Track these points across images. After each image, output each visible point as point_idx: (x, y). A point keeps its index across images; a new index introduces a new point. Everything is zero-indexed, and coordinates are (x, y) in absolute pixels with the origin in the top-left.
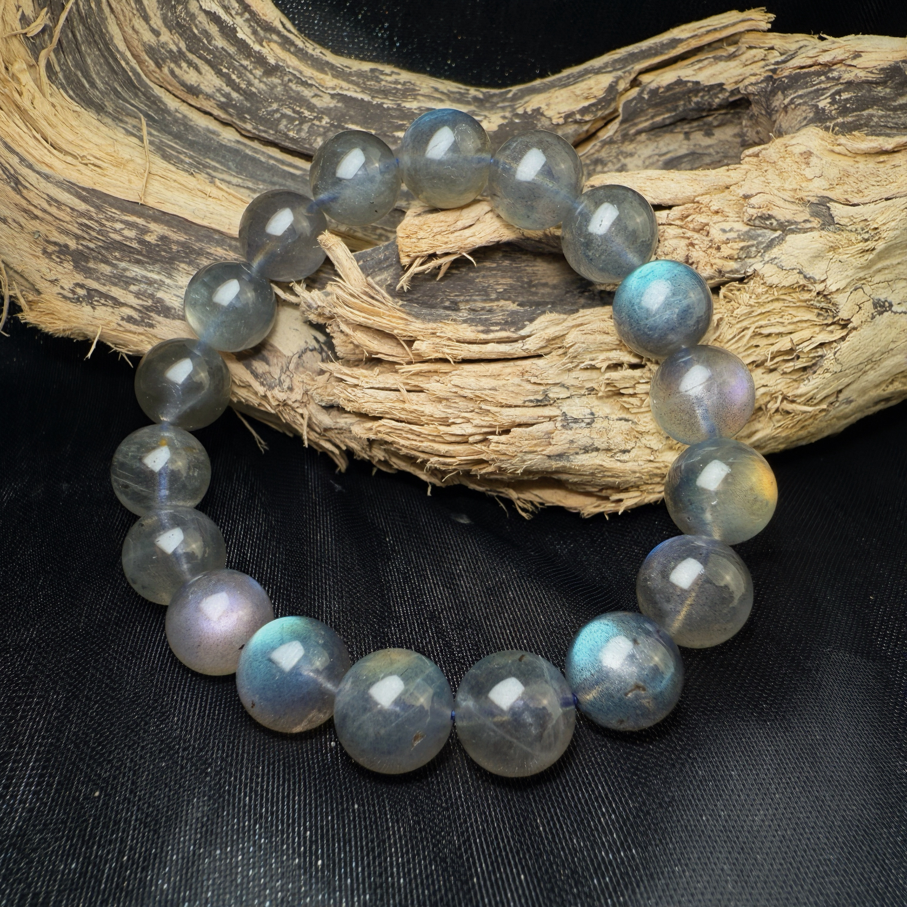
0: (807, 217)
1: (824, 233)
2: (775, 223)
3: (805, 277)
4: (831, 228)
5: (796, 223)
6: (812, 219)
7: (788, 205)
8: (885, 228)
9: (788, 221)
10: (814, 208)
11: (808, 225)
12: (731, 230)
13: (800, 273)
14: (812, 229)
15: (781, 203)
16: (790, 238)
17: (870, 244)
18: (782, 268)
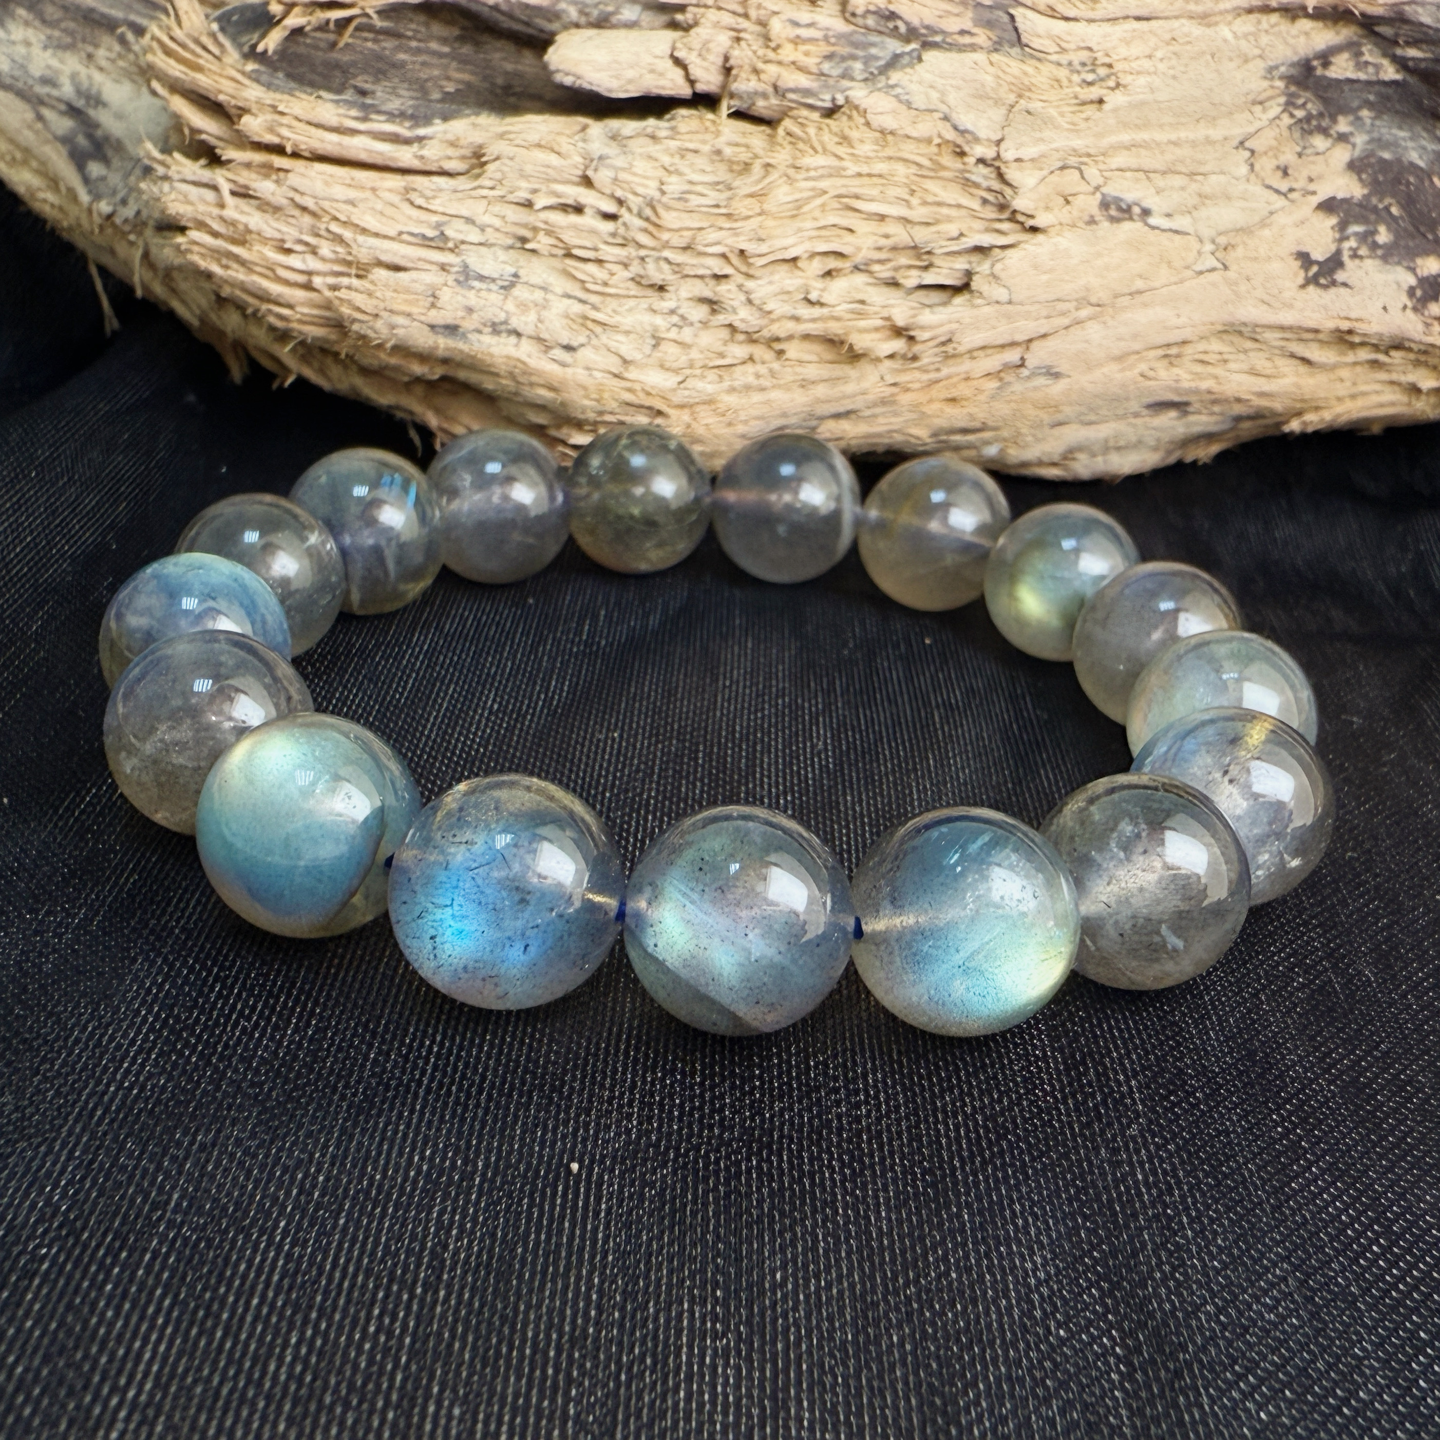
1: (995, 57)
2: (903, 29)
4: (1015, 51)
5: (943, 32)
6: (976, 31)
7: (930, 1)
8: (1127, 66)
9: (926, 26)
10: (985, 13)
11: (967, 40)
12: (811, 24)
13: (946, 118)
14: (973, 48)
16: (930, 56)
17: (1094, 92)
18: (909, 105)
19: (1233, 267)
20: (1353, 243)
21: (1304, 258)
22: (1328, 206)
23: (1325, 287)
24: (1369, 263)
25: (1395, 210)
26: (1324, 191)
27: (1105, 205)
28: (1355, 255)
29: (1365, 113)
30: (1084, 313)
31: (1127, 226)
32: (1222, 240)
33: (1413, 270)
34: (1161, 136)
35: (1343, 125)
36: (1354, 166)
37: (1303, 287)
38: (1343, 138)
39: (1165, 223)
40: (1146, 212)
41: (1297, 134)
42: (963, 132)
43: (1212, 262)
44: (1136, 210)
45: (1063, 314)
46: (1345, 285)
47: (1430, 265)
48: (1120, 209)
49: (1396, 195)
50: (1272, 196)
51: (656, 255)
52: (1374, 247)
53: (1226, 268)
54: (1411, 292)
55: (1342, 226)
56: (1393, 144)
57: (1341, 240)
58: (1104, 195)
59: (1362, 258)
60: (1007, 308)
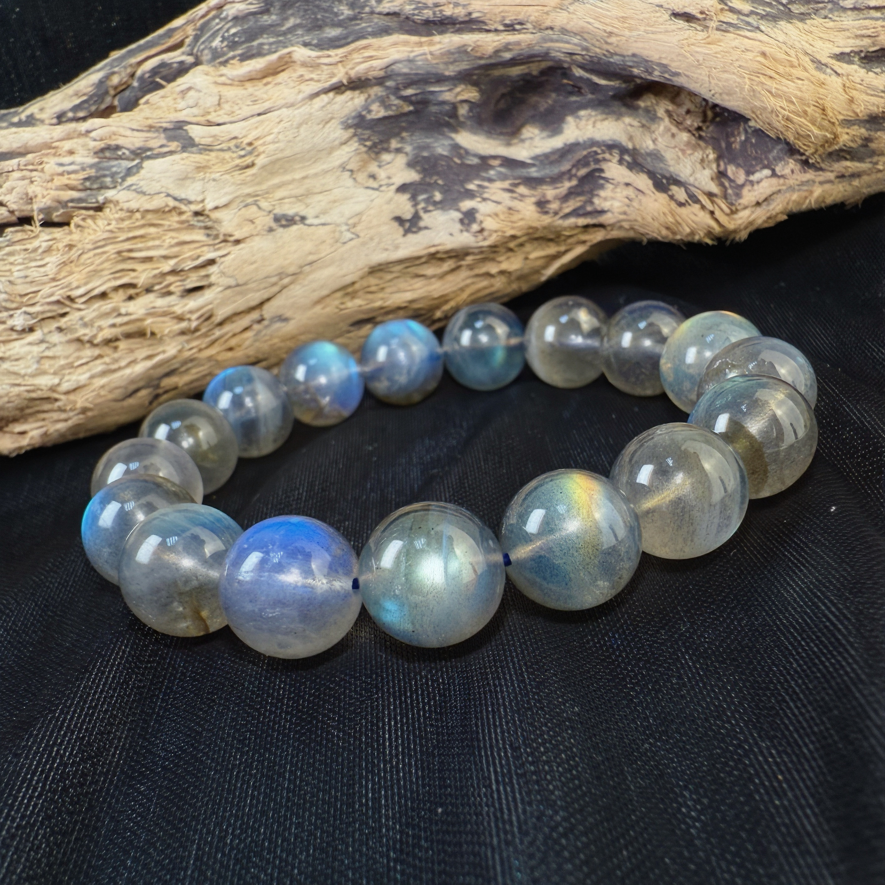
0: (164, 142)
1: (185, 155)
2: (127, 152)
3: (175, 199)
4: (194, 149)
5: (150, 149)
6: (170, 144)
7: (136, 134)
8: (261, 142)
9: (140, 148)
10: (170, 133)
11: (165, 150)
12: (72, 163)
13: (168, 195)
14: (171, 153)
15: (129, 133)
16: (147, 164)
17: (248, 160)
18: (144, 193)
19: (362, 234)
20: (422, 205)
21: (399, 220)
22: (403, 188)
23: (416, 232)
24: (435, 213)
25: (440, 182)
26: (398, 182)
27: (277, 219)
28: (426, 211)
29: (404, 134)
30: (286, 281)
31: (294, 228)
32: (351, 222)
33: (458, 210)
34: (298, 175)
35: (394, 144)
37: (404, 235)
38: (398, 151)
39: (316, 221)
40: (303, 219)
41: (373, 155)
42: (181, 200)
43: (349, 235)
44: (297, 218)
45: (274, 284)
46: (426, 228)
47: (467, 205)
48: (287, 220)
49: (438, 174)
50: (370, 192)
51: (19, 312)
52: (435, 203)
53: (358, 236)
54: (461, 221)
55: (413, 198)
56: (427, 147)
57: (415, 205)
58: (275, 215)
59: (430, 211)
60: (238, 289)
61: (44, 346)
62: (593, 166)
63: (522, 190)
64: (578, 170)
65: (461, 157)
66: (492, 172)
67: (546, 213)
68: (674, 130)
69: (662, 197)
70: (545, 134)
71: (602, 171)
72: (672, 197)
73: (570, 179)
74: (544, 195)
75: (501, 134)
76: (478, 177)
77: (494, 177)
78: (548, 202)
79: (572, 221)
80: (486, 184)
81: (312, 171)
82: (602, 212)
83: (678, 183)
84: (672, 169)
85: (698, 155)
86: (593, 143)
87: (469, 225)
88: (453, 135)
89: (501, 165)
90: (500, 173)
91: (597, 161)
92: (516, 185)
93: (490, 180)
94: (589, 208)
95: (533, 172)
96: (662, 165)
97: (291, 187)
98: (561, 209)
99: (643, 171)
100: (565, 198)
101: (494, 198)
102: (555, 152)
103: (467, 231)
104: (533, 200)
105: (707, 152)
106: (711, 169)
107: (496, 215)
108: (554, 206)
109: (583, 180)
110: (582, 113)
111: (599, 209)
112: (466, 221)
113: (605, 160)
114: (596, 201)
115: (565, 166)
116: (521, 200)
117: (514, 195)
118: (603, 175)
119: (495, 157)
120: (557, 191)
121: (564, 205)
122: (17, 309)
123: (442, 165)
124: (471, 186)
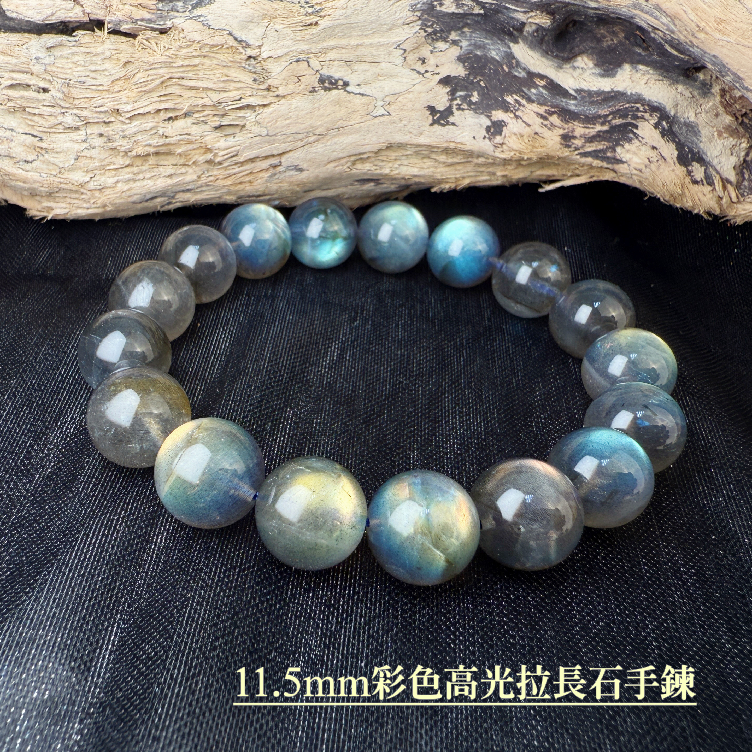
19: (393, 114)
20: (458, 101)
21: (432, 110)
22: (446, 81)
23: (443, 125)
24: (467, 112)
25: (482, 83)
26: (444, 73)
27: (322, 81)
28: (459, 109)
29: (466, 30)
30: (312, 139)
31: (335, 92)
32: (387, 99)
33: (489, 117)
34: (353, 42)
35: (454, 36)
36: (461, 59)
37: (431, 125)
38: (455, 43)
39: (357, 90)
40: (346, 84)
41: (430, 41)
42: (240, 42)
43: (382, 111)
44: (341, 83)
45: (302, 140)
46: (454, 124)
47: (499, 115)
48: (331, 83)
49: (483, 75)
50: (416, 75)
51: (70, 111)
52: (470, 103)
53: (389, 114)
54: (488, 129)
55: (453, 93)
56: (482, 47)
57: (452, 100)
58: (321, 75)
59: (463, 110)
60: (268, 137)
61: (85, 145)
62: (629, 120)
63: (555, 119)
64: (614, 118)
65: (511, 67)
66: (533, 91)
67: (569, 146)
68: (721, 110)
69: (681, 170)
70: (597, 71)
71: (637, 127)
72: (689, 173)
73: (603, 124)
74: (573, 130)
75: (557, 57)
76: (519, 91)
77: (533, 97)
78: (574, 137)
79: (589, 160)
80: (524, 102)
81: (367, 41)
82: (620, 162)
83: (701, 160)
84: (701, 145)
85: (732, 141)
86: (639, 99)
87: (494, 134)
88: (511, 45)
89: (544, 87)
90: (541, 95)
91: (635, 117)
92: (551, 114)
93: (530, 100)
94: (609, 154)
95: (572, 105)
96: (694, 139)
97: (344, 50)
98: (583, 146)
99: (674, 141)
100: (591, 140)
101: (525, 119)
102: (599, 93)
103: (490, 139)
104: (561, 132)
105: (743, 140)
106: (738, 157)
107: (522, 136)
108: (578, 143)
109: (614, 129)
110: (641, 67)
111: (618, 157)
112: (492, 130)
113: (643, 117)
114: (619, 149)
115: (604, 111)
116: (549, 129)
117: (545, 122)
118: (635, 131)
119: (542, 77)
120: (587, 131)
121: (587, 145)
122: (68, 108)
123: (490, 69)
124: (509, 99)
